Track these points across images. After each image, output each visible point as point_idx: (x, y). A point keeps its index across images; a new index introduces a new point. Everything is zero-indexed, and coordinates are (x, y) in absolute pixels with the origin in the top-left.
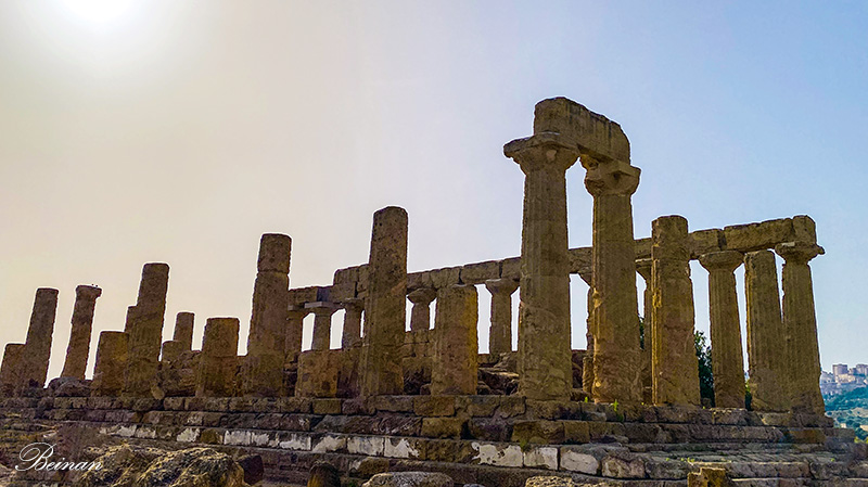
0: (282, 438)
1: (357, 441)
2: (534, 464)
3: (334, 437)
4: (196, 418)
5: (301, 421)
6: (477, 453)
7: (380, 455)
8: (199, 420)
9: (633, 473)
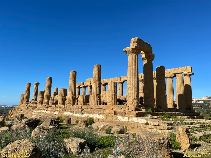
0: (75, 113)
1: (91, 115)
2: (131, 121)
3: (86, 114)
4: (58, 109)
5: (79, 110)
6: (118, 118)
7: (96, 118)
8: (58, 110)
9: (155, 124)
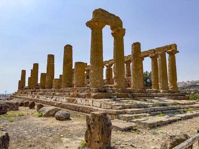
0: (47, 97)
1: (58, 98)
2: (87, 104)
5: (52, 94)
6: (77, 101)
7: (61, 101)
9: (108, 107)
